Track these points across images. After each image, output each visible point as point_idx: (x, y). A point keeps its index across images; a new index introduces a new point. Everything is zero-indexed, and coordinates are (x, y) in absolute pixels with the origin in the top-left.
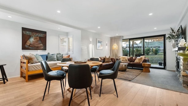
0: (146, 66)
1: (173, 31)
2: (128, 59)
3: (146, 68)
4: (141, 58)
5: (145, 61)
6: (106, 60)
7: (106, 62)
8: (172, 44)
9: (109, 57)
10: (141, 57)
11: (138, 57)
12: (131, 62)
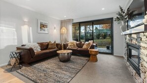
0: (93, 53)
1: (122, 10)
2: (77, 44)
3: (93, 56)
4: (89, 43)
5: (93, 47)
6: (50, 46)
7: (50, 49)
8: (121, 27)
9: (55, 42)
10: (90, 41)
11: (87, 42)
12: (79, 47)
